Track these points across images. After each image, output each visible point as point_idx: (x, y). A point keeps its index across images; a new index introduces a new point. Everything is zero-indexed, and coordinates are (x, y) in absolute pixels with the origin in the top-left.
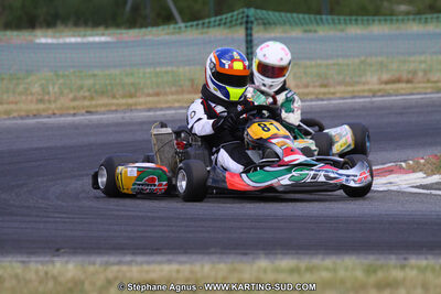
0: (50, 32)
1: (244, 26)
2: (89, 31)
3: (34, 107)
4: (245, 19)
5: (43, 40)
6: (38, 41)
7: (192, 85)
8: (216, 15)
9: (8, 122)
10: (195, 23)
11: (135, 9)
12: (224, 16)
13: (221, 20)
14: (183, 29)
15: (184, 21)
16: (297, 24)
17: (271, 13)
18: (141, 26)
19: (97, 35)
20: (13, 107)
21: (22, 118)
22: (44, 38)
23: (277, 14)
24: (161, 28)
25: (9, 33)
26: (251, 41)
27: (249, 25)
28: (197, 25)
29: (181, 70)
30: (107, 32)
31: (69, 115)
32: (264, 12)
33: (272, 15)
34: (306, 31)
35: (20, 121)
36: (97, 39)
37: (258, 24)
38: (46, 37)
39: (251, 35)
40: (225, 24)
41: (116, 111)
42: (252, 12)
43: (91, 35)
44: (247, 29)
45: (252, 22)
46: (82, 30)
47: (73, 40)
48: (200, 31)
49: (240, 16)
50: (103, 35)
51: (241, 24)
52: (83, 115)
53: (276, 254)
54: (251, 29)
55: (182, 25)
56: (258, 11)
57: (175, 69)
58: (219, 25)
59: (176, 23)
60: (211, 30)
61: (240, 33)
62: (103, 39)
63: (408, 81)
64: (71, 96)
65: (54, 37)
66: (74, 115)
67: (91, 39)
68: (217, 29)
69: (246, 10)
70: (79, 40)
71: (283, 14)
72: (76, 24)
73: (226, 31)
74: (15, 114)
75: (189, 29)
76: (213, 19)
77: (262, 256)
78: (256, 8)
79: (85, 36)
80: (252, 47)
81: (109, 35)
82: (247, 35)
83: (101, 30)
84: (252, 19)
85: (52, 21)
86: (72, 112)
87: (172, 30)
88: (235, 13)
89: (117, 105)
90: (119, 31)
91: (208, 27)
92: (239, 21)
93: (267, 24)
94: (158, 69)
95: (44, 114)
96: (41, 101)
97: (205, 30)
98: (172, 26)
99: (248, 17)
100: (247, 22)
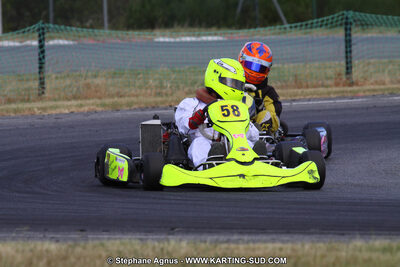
0: (168, 32)
1: (343, 27)
2: (203, 31)
3: (152, 100)
4: (344, 21)
5: (161, 39)
6: (157, 40)
7: (296, 81)
8: (318, 17)
9: (129, 113)
10: (299, 24)
11: (245, 11)
12: (325, 18)
13: (323, 21)
14: (288, 29)
15: (289, 22)
16: (391, 25)
17: (368, 15)
18: (250, 28)
19: (210, 35)
20: (134, 99)
21: (142, 110)
22: (162, 37)
23: (373, 16)
24: (268, 28)
25: (130, 32)
26: (350, 41)
27: (348, 26)
28: (301, 26)
29: (286, 66)
30: (219, 32)
32: (362, 14)
33: (369, 17)
35: (140, 113)
36: (210, 38)
37: (357, 25)
38: (164, 36)
39: (350, 35)
40: (326, 24)
42: (351, 14)
43: (205, 35)
44: (346, 29)
45: (351, 24)
46: (197, 31)
47: (188, 39)
48: (303, 31)
50: (216, 35)
51: (341, 25)
53: (371, 234)
54: (350, 29)
55: (287, 26)
56: (357, 13)
57: (280, 65)
58: (321, 26)
59: (282, 24)
60: (314, 30)
61: (340, 33)
62: (215, 38)
64: (186, 89)
65: (171, 36)
67: (204, 38)
68: (318, 29)
69: (345, 12)
70: (194, 39)
71: (379, 16)
72: (192, 25)
73: (328, 31)
74: (136, 106)
75: (293, 30)
76: (315, 21)
77: (358, 236)
78: (355, 11)
79: (199, 35)
80: (350, 46)
81: (221, 35)
82: (346, 35)
83: (214, 30)
84: (352, 20)
85: (169, 22)
87: (277, 31)
88: (336, 15)
90: (230, 31)
91: (311, 28)
93: (364, 25)
95: (161, 106)
96: (159, 94)
97: (308, 30)
98: (278, 27)
99: (347, 18)
100: (346, 24)
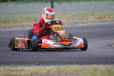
31: (4, 28)
34: (59, 4)
41: (19, 27)
52: (9, 28)
66: (6, 28)
86: (5, 27)
89: (19, 25)
94: (20, 15)
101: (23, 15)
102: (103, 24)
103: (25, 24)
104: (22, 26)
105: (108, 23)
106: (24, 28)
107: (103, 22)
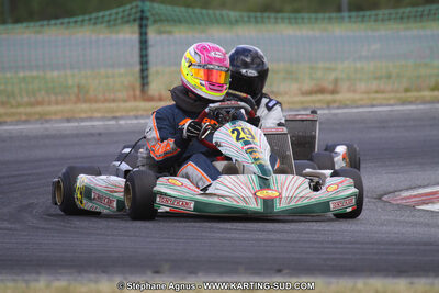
41: (26, 122)
49: (134, 11)
63: (334, 92)
92: (132, 17)
101: (35, 73)
102: (336, 115)
103: (47, 108)
104: (37, 117)
105: (355, 110)
106: (47, 126)
107: (335, 105)
